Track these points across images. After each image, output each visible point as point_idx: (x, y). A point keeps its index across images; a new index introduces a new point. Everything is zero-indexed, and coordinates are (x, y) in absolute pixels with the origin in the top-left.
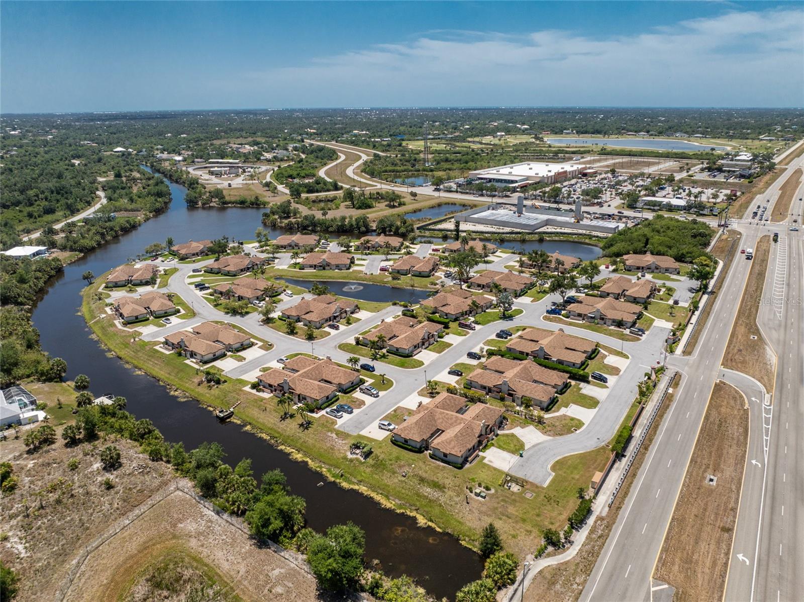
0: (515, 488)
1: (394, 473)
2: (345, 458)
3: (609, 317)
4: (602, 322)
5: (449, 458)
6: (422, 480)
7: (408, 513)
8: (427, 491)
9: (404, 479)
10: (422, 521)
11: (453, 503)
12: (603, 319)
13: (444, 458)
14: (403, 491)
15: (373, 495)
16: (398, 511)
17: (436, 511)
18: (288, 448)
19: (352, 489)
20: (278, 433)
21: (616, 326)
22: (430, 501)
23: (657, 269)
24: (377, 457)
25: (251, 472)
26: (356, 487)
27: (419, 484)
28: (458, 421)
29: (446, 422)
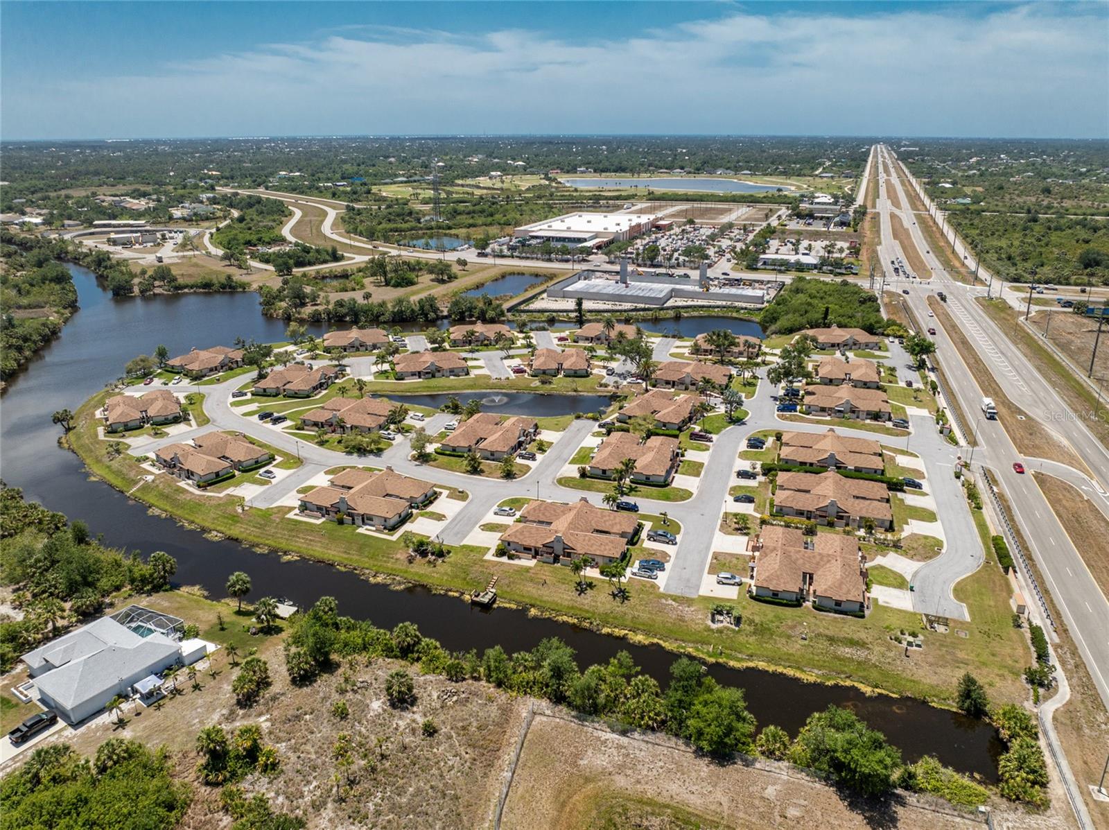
0: (941, 629)
1: (789, 637)
2: (709, 629)
3: (862, 409)
4: (854, 416)
5: (843, 607)
6: (831, 640)
7: (842, 683)
8: (846, 651)
9: (806, 642)
10: (867, 690)
11: (890, 660)
12: (853, 412)
13: (837, 608)
14: (817, 658)
15: (780, 670)
16: (829, 683)
17: (874, 674)
18: (617, 630)
19: (748, 668)
20: (587, 611)
21: (871, 419)
22: (859, 663)
23: (855, 344)
24: (751, 622)
25: (639, 669)
26: (751, 664)
27: (831, 645)
28: (825, 559)
29: (809, 562)
